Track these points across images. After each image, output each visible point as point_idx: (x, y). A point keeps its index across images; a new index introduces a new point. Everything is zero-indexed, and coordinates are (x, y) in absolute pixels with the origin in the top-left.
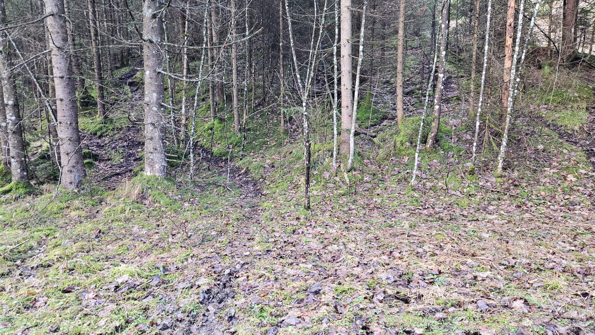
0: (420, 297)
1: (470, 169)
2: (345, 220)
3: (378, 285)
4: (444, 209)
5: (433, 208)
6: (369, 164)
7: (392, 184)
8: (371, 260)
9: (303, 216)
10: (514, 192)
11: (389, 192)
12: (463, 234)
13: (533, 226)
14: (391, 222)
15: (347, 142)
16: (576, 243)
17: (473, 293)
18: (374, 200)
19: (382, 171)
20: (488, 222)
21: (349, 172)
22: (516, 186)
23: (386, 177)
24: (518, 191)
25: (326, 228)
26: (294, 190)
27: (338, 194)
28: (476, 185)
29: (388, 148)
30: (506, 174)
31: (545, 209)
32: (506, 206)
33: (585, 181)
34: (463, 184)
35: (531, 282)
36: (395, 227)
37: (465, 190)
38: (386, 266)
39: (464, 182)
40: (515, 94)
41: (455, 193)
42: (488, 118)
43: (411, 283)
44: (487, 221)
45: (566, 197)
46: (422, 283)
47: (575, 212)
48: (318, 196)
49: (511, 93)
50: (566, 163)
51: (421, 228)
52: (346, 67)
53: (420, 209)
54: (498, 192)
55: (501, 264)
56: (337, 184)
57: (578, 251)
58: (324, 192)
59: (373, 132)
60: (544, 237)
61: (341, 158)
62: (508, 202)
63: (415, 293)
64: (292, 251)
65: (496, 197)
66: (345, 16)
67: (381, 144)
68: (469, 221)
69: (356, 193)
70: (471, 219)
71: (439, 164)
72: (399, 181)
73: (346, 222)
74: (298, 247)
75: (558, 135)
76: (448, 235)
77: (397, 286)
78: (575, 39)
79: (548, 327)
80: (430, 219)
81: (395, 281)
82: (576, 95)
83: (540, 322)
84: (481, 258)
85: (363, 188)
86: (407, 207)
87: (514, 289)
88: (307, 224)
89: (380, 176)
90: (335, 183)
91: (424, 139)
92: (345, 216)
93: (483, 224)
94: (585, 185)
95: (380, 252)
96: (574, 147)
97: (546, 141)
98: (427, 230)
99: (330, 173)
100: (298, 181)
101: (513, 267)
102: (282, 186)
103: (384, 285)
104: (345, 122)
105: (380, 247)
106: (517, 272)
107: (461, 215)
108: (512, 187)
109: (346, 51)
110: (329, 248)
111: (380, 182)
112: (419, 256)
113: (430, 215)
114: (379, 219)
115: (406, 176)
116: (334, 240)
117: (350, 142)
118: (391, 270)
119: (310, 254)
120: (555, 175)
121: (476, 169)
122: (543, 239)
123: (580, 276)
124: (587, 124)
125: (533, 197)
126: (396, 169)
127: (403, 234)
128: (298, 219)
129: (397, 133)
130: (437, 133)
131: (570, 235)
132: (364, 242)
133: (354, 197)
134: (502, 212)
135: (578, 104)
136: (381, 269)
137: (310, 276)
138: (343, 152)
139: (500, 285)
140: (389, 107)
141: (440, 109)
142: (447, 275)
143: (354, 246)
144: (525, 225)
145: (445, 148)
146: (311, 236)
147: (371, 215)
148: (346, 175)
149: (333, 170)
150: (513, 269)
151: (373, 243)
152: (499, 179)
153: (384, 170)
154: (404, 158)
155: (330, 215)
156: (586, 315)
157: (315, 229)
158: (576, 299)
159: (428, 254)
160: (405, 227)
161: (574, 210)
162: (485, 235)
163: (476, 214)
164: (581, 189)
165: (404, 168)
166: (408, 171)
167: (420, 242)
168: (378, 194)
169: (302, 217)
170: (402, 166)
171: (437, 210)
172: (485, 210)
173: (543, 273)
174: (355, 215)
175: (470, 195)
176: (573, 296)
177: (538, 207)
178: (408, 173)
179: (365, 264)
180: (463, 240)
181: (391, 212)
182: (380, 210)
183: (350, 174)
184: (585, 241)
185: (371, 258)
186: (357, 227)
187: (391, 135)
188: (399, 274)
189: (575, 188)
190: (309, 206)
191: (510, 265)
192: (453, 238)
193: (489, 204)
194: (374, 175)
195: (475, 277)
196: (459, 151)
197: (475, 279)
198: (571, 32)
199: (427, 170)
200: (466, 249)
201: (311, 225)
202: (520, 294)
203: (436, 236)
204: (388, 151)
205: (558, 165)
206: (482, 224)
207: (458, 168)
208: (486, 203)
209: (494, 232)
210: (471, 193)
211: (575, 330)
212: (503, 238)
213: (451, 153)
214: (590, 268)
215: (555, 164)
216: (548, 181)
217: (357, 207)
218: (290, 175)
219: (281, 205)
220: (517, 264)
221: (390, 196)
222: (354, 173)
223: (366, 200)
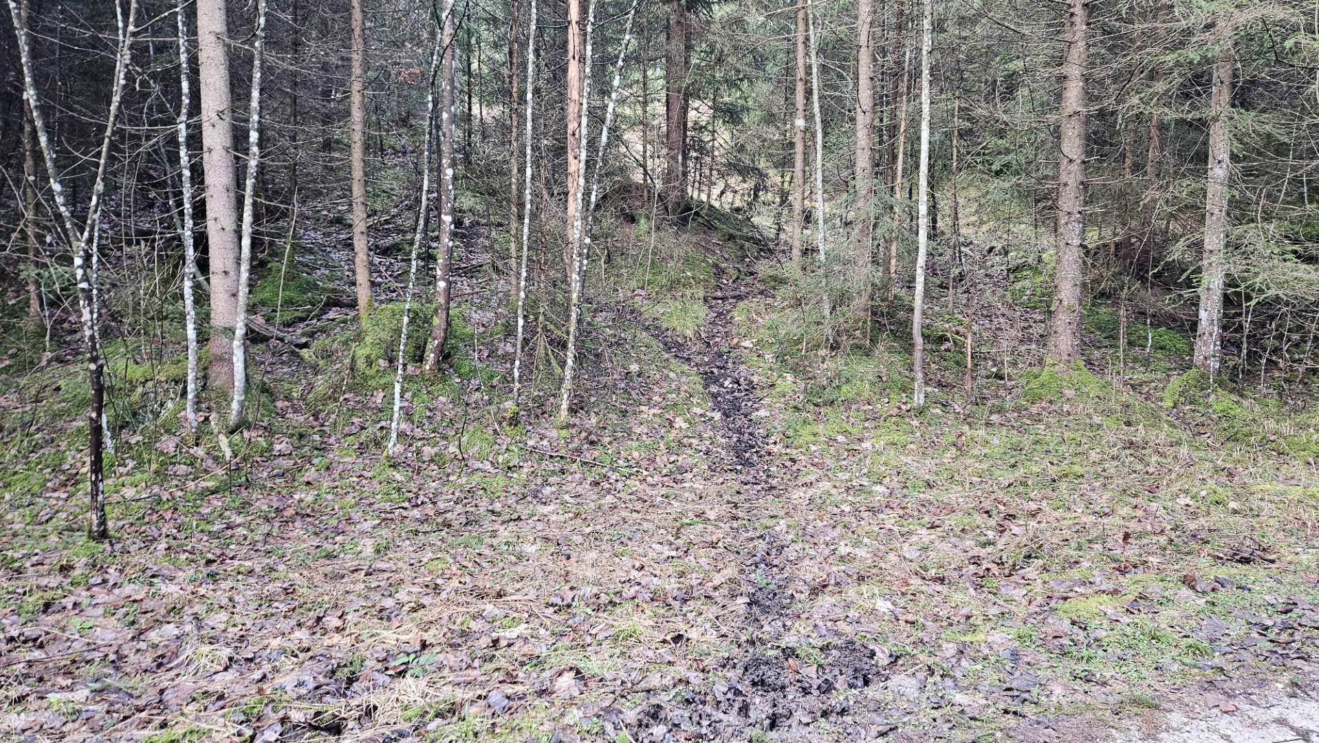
0: (370, 711)
1: (508, 415)
2: (210, 556)
3: (271, 706)
4: (456, 503)
5: (434, 503)
6: (290, 410)
7: (344, 456)
8: (265, 648)
9: (84, 560)
10: (588, 455)
11: (336, 476)
12: (487, 552)
13: (614, 519)
14: (331, 546)
15: (226, 359)
16: (680, 542)
17: (483, 678)
18: (297, 497)
19: (322, 425)
20: (539, 520)
21: (232, 432)
22: (592, 443)
23: (332, 440)
24: (596, 454)
25: (151, 584)
26: (63, 489)
27: (199, 490)
28: (521, 445)
29: (338, 372)
30: (577, 421)
31: (638, 483)
32: (574, 484)
33: (701, 428)
34: (497, 447)
35: (593, 632)
36: (342, 555)
37: (500, 459)
38: (301, 655)
39: (498, 441)
40: (585, 268)
41: (481, 466)
42: (542, 311)
43: (354, 684)
44: (536, 518)
45: (672, 459)
46: (382, 679)
47: (684, 485)
48: (137, 500)
49: (577, 265)
50: (674, 396)
51: (402, 550)
52: (218, 175)
53: (405, 509)
54: (562, 457)
55: (548, 605)
56: (198, 465)
57: (679, 557)
58: (156, 489)
59: (303, 335)
60: (630, 539)
61: (209, 397)
62: (578, 476)
63: (358, 706)
64: (30, 664)
65: (558, 467)
66: (212, 54)
67: (321, 363)
68: (503, 522)
69: (248, 485)
70: (507, 518)
71: (451, 406)
72: (362, 449)
73: (214, 561)
74: (53, 649)
75: (661, 346)
76: (455, 558)
77: (321, 698)
78: (685, 174)
79: (608, 717)
80: (426, 527)
81: (317, 688)
82: (689, 274)
83: (596, 710)
84: (514, 597)
85: (269, 470)
86: (376, 506)
87: (563, 651)
88: (92, 581)
89: (317, 437)
90: (192, 464)
91: (418, 353)
92: (213, 545)
93: (529, 527)
94: (700, 435)
95: (294, 622)
96: (686, 367)
97: (643, 357)
98: (413, 555)
99: (177, 440)
100: (79, 465)
101: (569, 606)
102: (25, 483)
103: (285, 704)
104: (220, 309)
105: (294, 610)
106: (574, 615)
107: (488, 511)
108: (586, 446)
109: (216, 138)
110: (153, 636)
111: (316, 452)
112: (384, 615)
113: (426, 520)
114: (304, 541)
115: (379, 434)
116: (169, 612)
117: (235, 359)
118: (310, 662)
119: (87, 662)
120: (657, 420)
121: (522, 413)
122: (629, 542)
123: (676, 604)
124: (705, 326)
125: (621, 462)
126: (355, 420)
127: (357, 570)
128: (65, 569)
129: (359, 337)
130: (446, 339)
131: (670, 530)
132: (254, 605)
133: (245, 494)
134: (567, 497)
135: (692, 291)
136: (287, 663)
137: (79, 721)
138: (216, 382)
139: (542, 650)
140: (342, 278)
141: (448, 290)
142: (438, 649)
143: (225, 619)
144: (602, 520)
145: (462, 370)
146: (100, 611)
147: (284, 536)
148: (224, 441)
149: (188, 431)
150: (569, 611)
151: (276, 604)
152: (564, 433)
153: (326, 424)
154: (375, 394)
155: (169, 548)
156: (673, 678)
157: (116, 591)
158: (664, 650)
159: (406, 608)
160: (363, 555)
161: (682, 481)
162: (530, 549)
163: (518, 507)
164: (695, 442)
165: (373, 417)
166: (383, 423)
167: (390, 585)
168: (308, 483)
169: (80, 563)
170: (369, 413)
171: (442, 505)
172: (536, 497)
173: (618, 610)
174: (242, 539)
175: (509, 468)
176: (658, 645)
177: (628, 482)
178: (382, 428)
179: (247, 660)
180: (484, 565)
181: (334, 522)
182: (310, 519)
183: (236, 437)
184: (692, 537)
185: (266, 642)
186: (242, 569)
187: (346, 343)
188: (330, 667)
189: (685, 441)
190: (105, 530)
191: (565, 603)
192: (465, 563)
193: (546, 482)
194: (301, 436)
195: (496, 642)
196: (492, 377)
197: (494, 646)
198: (677, 162)
199: (425, 421)
200: (485, 582)
201: (105, 581)
202: (570, 659)
203: (429, 567)
204: (336, 379)
205: (661, 400)
206: (525, 528)
207: (489, 413)
208: (539, 481)
209: (547, 539)
210: (511, 464)
211: (652, 711)
212: (561, 549)
213: (475, 382)
214: (692, 587)
215: (656, 398)
216: (645, 431)
217: (250, 518)
218: (53, 451)
219: (15, 535)
220: (576, 599)
221: (336, 483)
222: (246, 434)
223: (275, 499)
